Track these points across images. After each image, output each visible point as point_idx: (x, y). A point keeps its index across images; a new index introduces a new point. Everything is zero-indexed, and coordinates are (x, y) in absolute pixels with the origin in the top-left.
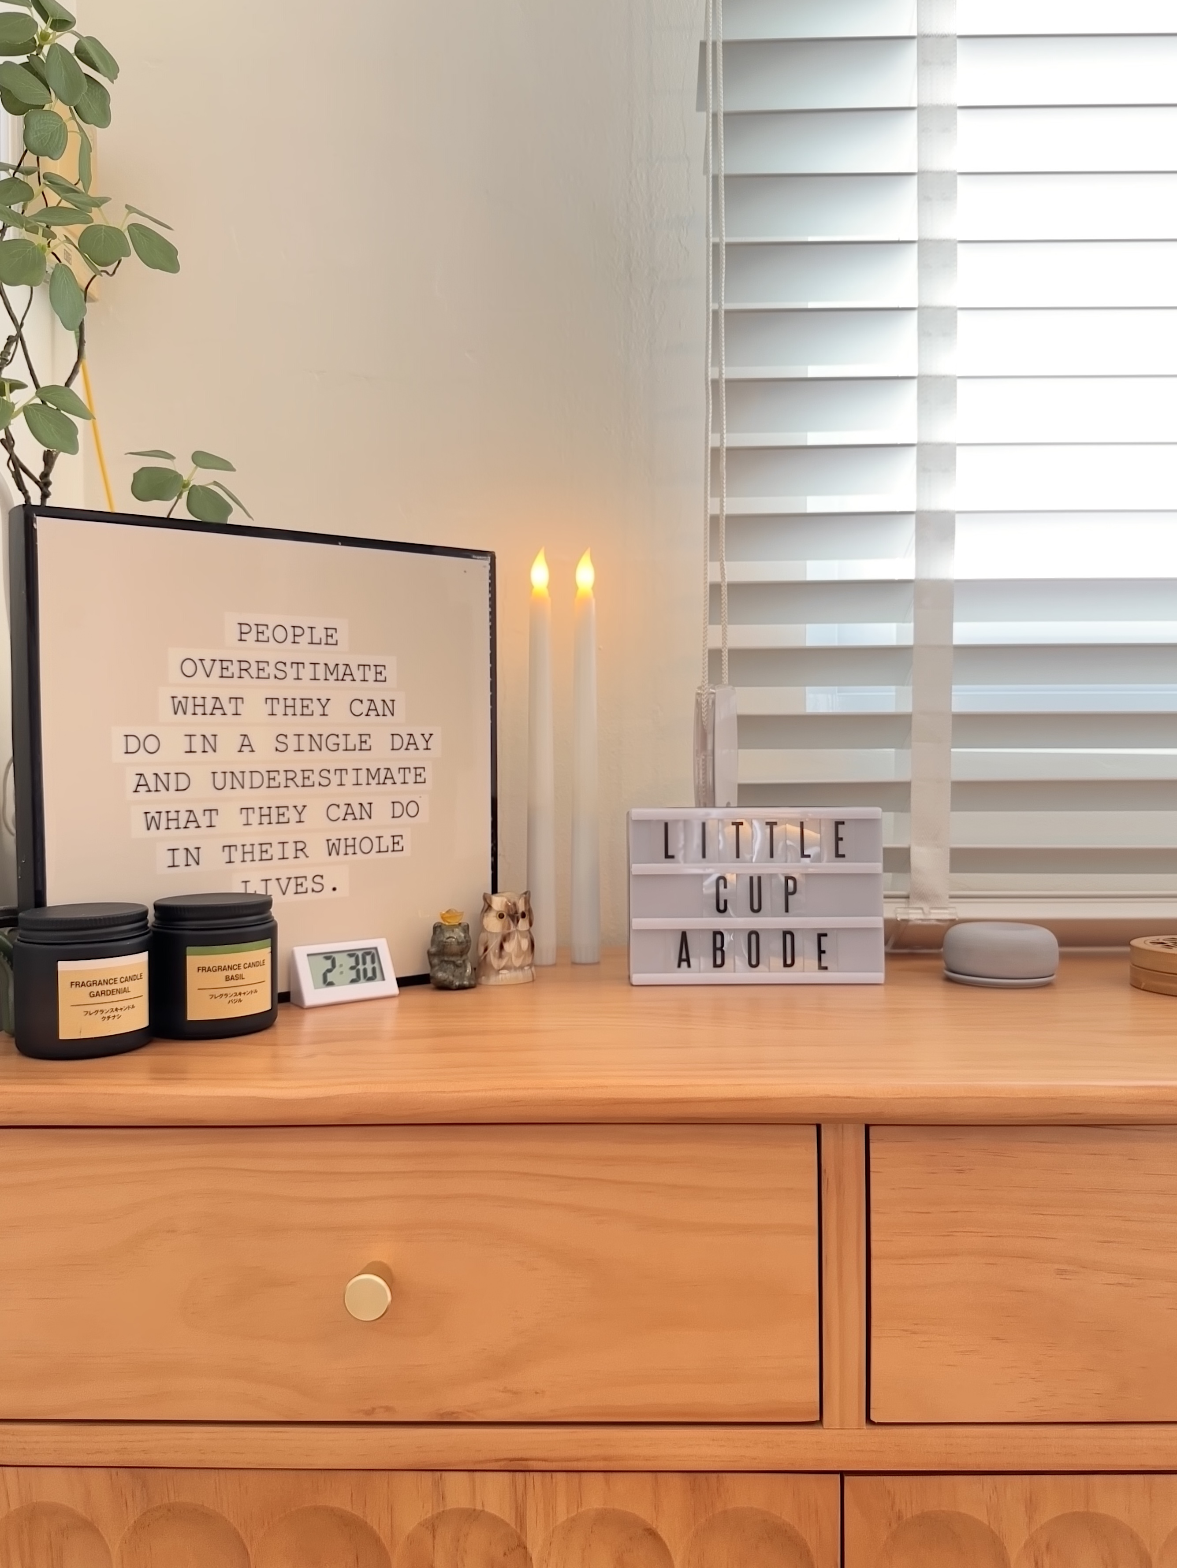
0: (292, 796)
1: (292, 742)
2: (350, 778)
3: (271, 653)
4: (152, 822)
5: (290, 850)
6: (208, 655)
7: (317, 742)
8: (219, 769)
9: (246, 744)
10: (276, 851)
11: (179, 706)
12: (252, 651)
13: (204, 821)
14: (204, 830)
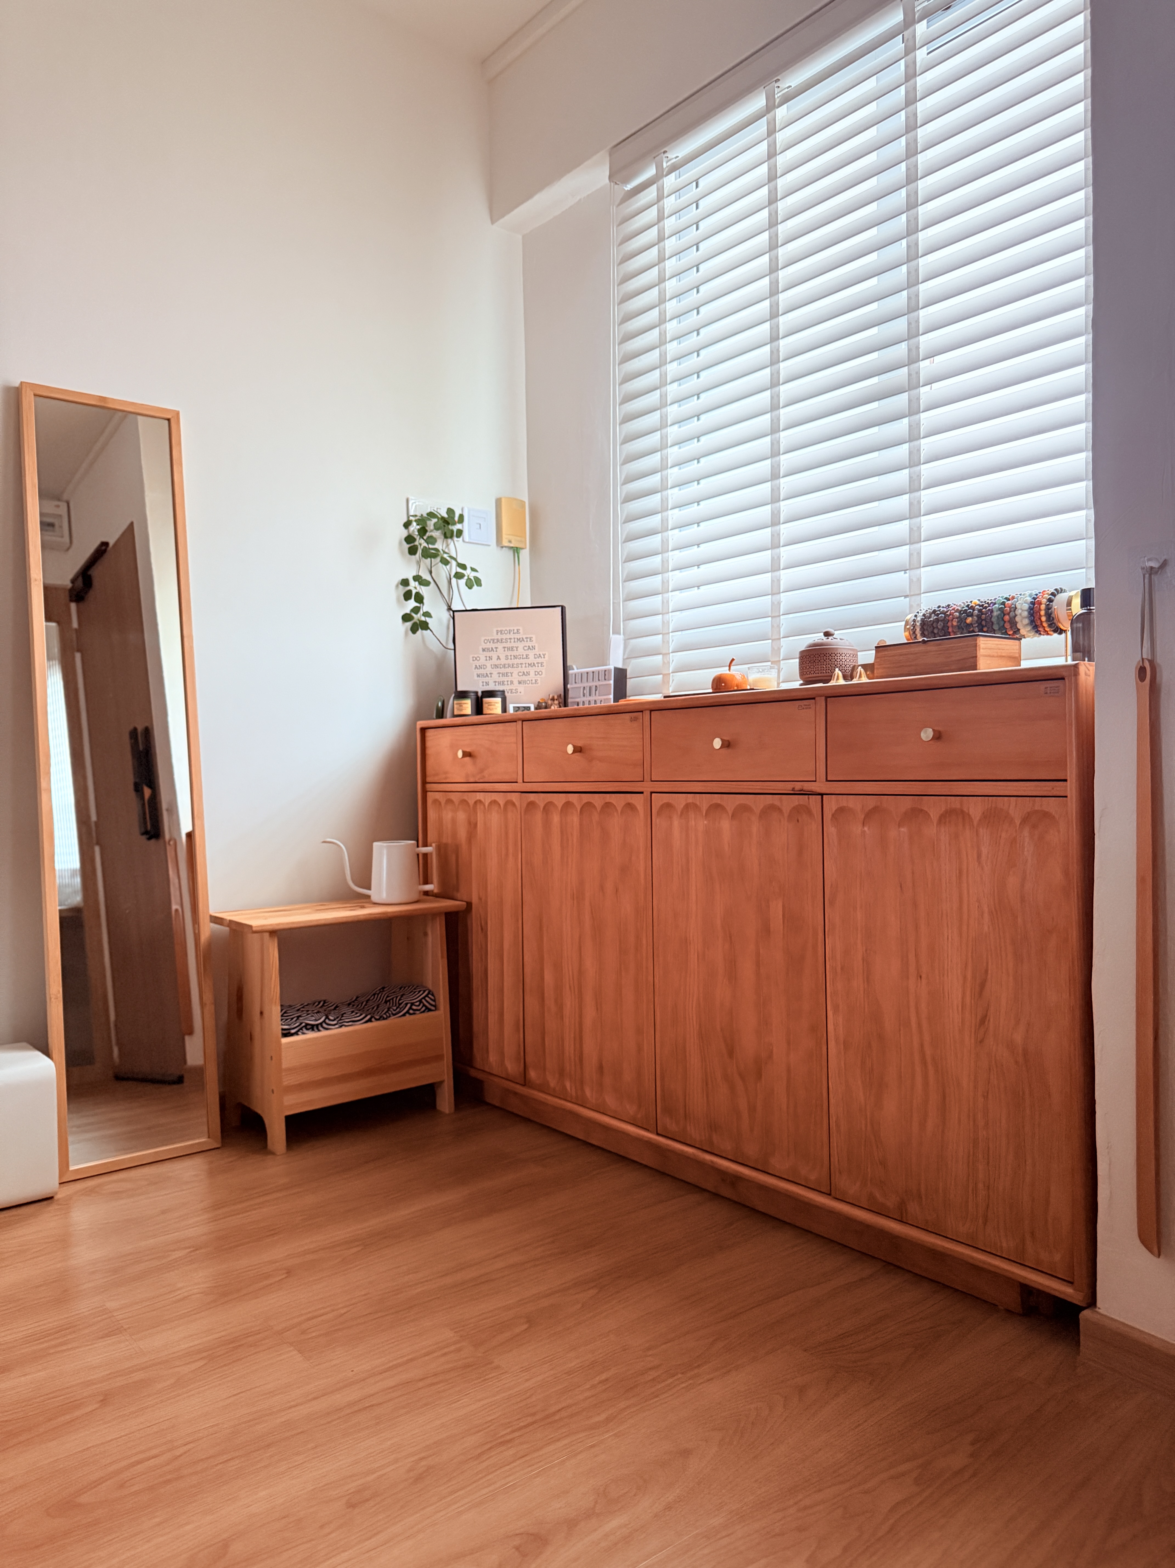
0: (509, 670)
1: (509, 657)
2: (524, 666)
3: (504, 636)
4: (478, 676)
5: (509, 683)
6: (490, 638)
7: (515, 657)
8: (493, 664)
9: (499, 658)
10: (506, 683)
11: (484, 650)
12: (500, 637)
13: (489, 675)
14: (490, 678)
